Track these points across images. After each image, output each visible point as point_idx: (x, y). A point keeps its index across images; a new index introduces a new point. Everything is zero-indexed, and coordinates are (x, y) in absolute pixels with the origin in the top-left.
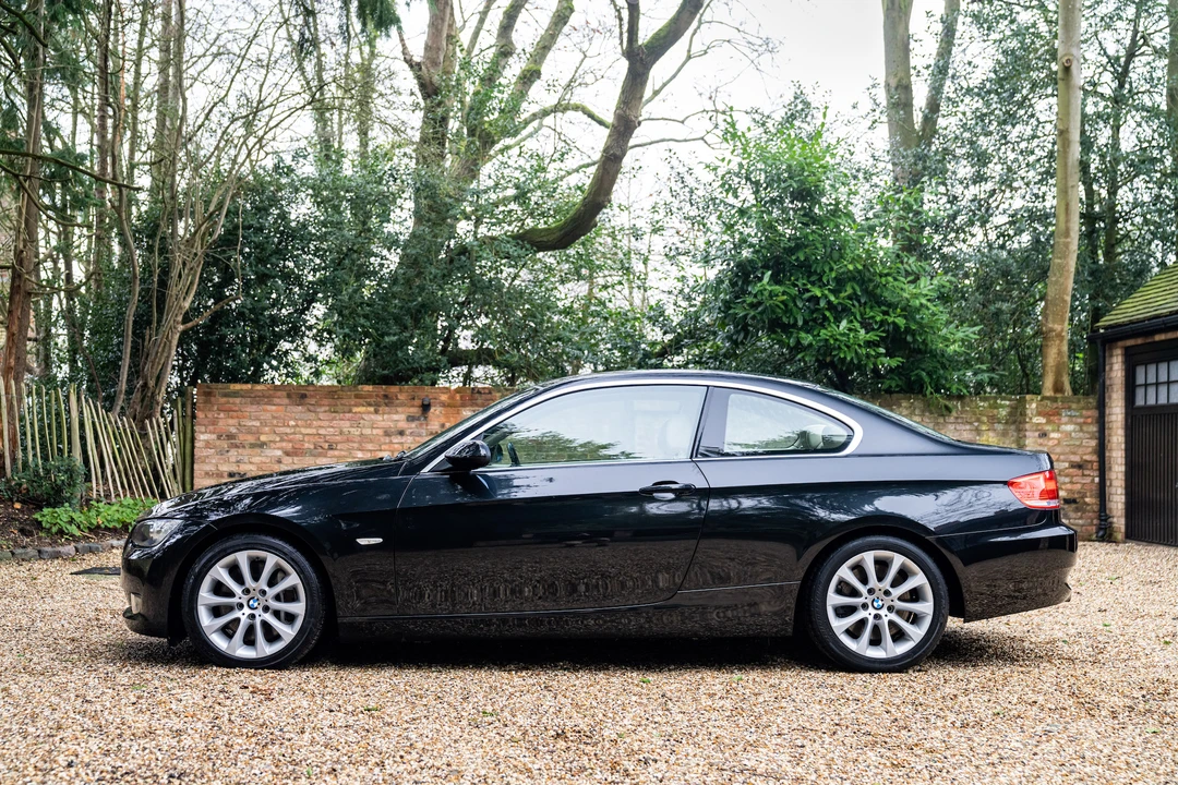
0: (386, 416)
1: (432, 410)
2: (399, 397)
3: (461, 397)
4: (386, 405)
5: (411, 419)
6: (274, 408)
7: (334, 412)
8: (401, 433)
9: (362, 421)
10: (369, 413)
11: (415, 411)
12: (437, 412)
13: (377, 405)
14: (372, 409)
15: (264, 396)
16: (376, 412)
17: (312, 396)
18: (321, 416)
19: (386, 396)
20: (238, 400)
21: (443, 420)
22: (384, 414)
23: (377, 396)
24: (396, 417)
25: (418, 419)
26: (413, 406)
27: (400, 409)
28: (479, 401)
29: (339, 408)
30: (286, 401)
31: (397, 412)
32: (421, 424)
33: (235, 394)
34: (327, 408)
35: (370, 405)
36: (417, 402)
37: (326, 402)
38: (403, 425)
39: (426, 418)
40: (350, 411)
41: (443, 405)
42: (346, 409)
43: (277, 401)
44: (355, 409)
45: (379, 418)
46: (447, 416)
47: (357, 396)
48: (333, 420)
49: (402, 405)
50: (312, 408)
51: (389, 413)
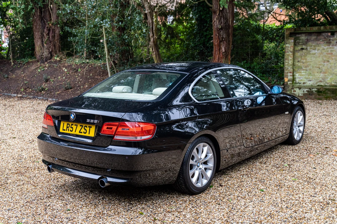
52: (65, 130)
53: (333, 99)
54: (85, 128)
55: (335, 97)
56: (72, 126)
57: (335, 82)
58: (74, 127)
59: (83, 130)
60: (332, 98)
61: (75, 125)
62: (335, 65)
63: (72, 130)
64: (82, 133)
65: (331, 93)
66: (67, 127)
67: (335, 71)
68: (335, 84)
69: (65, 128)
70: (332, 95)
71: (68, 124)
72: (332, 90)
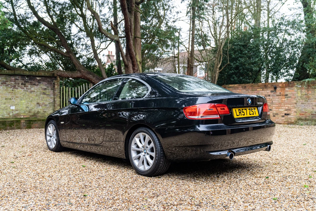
0: (265, 91)
1: (277, 89)
2: (269, 86)
3: (285, 85)
4: (265, 88)
5: (272, 92)
6: (239, 90)
7: (253, 91)
8: (269, 96)
9: (259, 93)
10: (261, 90)
11: (273, 89)
12: (279, 89)
13: (263, 88)
14: (262, 89)
15: (237, 87)
16: (263, 90)
17: (247, 87)
18: (249, 92)
19: (265, 86)
20: (231, 89)
21: (280, 91)
22: (265, 90)
23: (263, 86)
24: (268, 91)
25: (274, 92)
26: (272, 88)
27: (269, 89)
28: (290, 86)
29: (254, 90)
30: (241, 88)
31: (268, 90)
32: (274, 93)
33: (230, 87)
34: (251, 90)
35: (261, 88)
36: (273, 87)
37: (250, 88)
38: (270, 93)
39: (276, 91)
40: (256, 90)
41: (280, 87)
42: (255, 90)
43: (239, 88)
44: (258, 90)
45: (263, 92)
46: (281, 90)
47: (258, 86)
48: (252, 92)
49: (269, 88)
50: (247, 90)
51: (266, 90)
52: (238, 115)
53: (4, 129)
54: (252, 110)
55: (5, 127)
56: (243, 111)
57: (2, 116)
58: (244, 111)
59: (251, 113)
60: (2, 128)
61: (245, 109)
62: (2, 102)
63: (244, 114)
64: (251, 114)
65: (1, 124)
66: (240, 113)
67: (2, 107)
68: (3, 117)
69: (238, 114)
70: (2, 126)
71: (239, 110)
72: (2, 122)
